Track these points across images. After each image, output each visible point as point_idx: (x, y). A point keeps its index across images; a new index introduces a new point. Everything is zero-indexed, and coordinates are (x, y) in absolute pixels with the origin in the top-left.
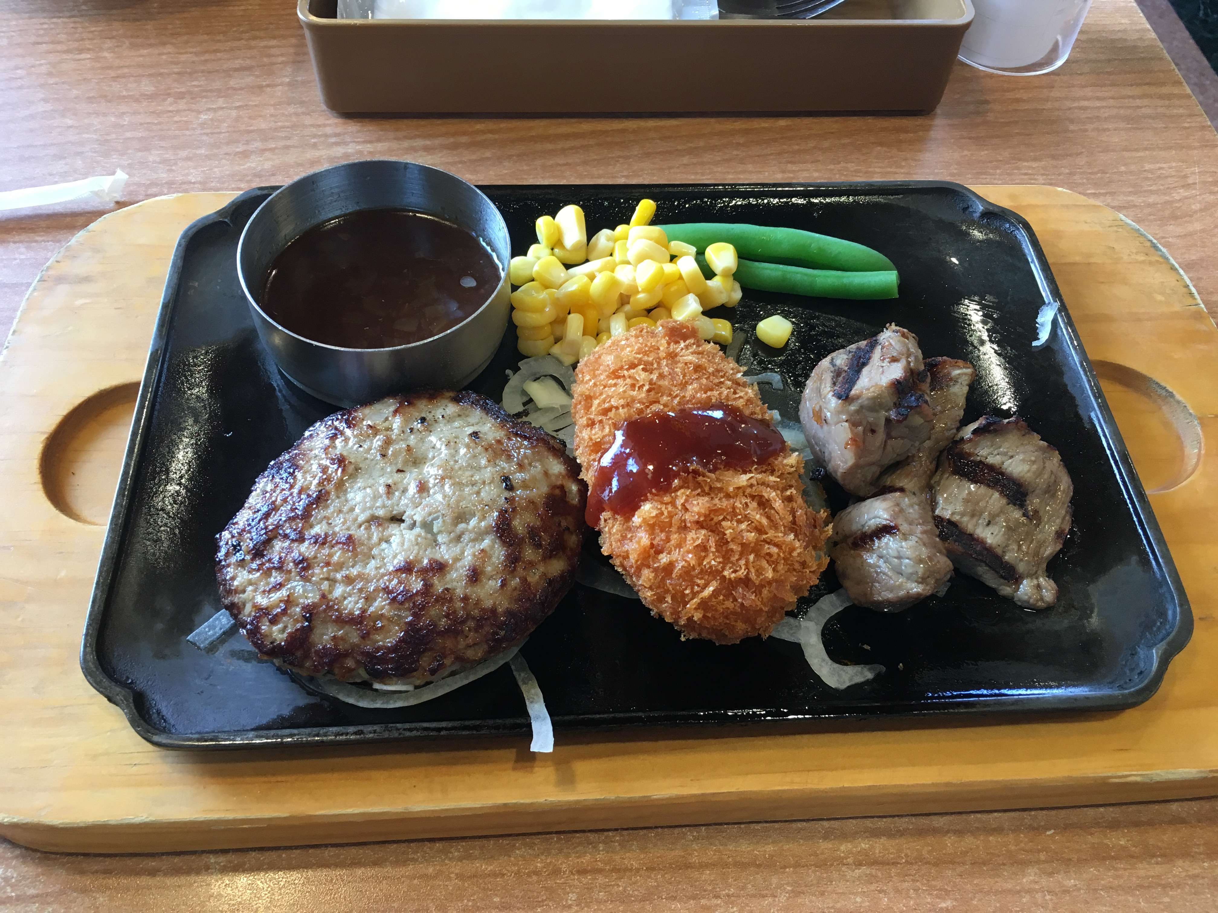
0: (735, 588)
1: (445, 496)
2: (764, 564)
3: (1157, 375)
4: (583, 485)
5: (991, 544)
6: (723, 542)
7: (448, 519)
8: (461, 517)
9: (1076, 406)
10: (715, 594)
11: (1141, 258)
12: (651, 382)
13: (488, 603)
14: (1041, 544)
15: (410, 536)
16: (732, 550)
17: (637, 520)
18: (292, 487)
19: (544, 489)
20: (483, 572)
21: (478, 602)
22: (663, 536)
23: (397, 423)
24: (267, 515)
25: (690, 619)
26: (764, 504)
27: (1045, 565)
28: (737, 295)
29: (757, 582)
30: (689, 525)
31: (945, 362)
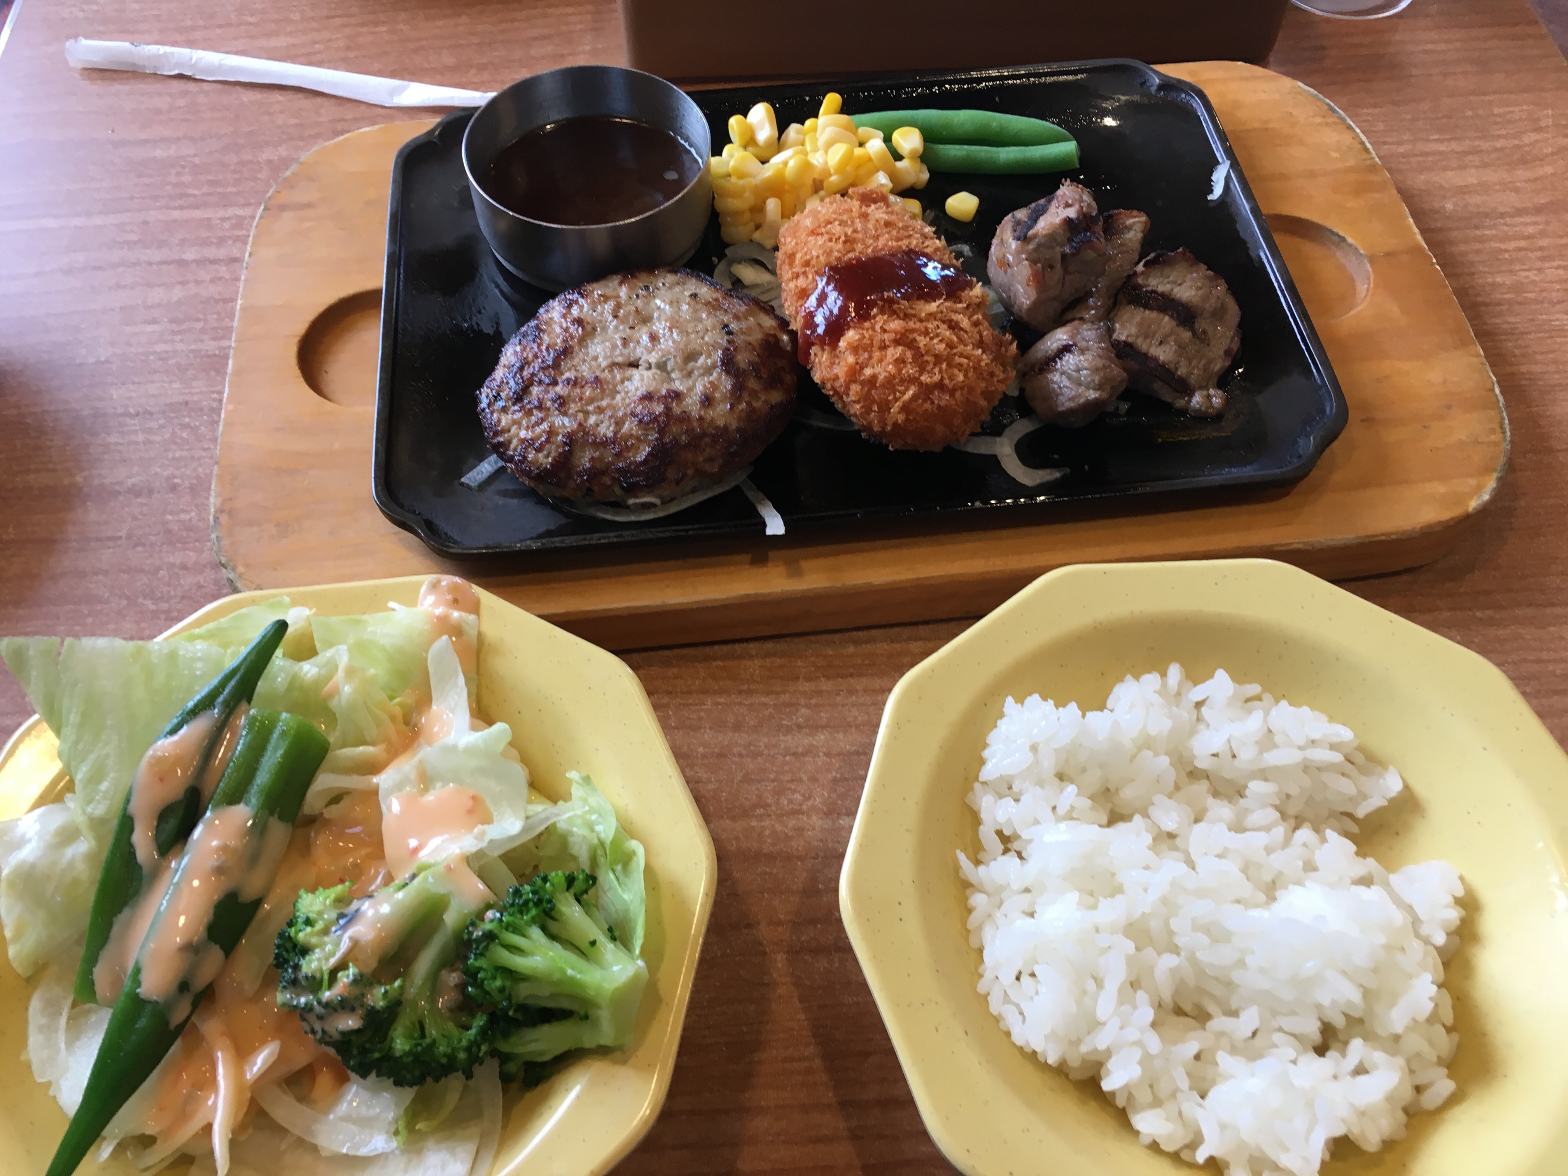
0: (932, 393)
1: (674, 342)
2: (956, 371)
3: (1331, 223)
4: (793, 334)
5: (1163, 361)
6: (918, 355)
7: (679, 360)
8: (690, 357)
9: (1248, 249)
10: (914, 398)
11: (1318, 120)
12: (846, 235)
13: (721, 423)
14: (1210, 361)
15: (648, 374)
16: (927, 362)
17: (842, 344)
18: (539, 345)
19: (760, 336)
20: (714, 398)
21: (712, 420)
22: (866, 355)
23: (623, 292)
24: (521, 369)
25: (895, 424)
26: (953, 326)
27: (1215, 380)
28: (925, 176)
29: (950, 387)
30: (887, 343)
31: (1120, 213)
